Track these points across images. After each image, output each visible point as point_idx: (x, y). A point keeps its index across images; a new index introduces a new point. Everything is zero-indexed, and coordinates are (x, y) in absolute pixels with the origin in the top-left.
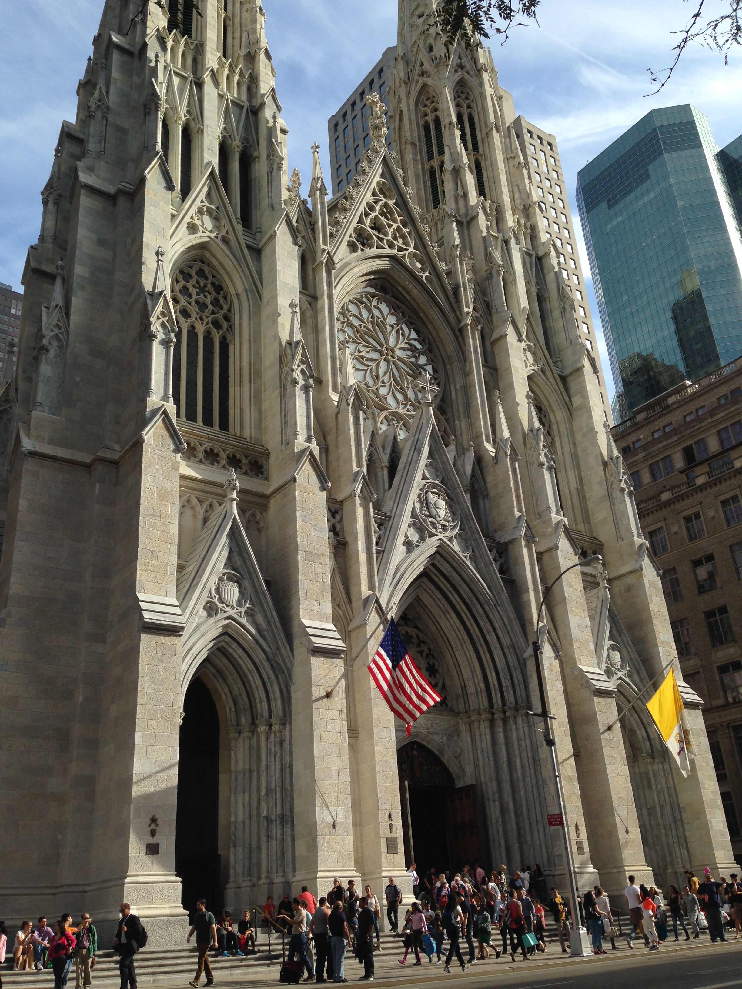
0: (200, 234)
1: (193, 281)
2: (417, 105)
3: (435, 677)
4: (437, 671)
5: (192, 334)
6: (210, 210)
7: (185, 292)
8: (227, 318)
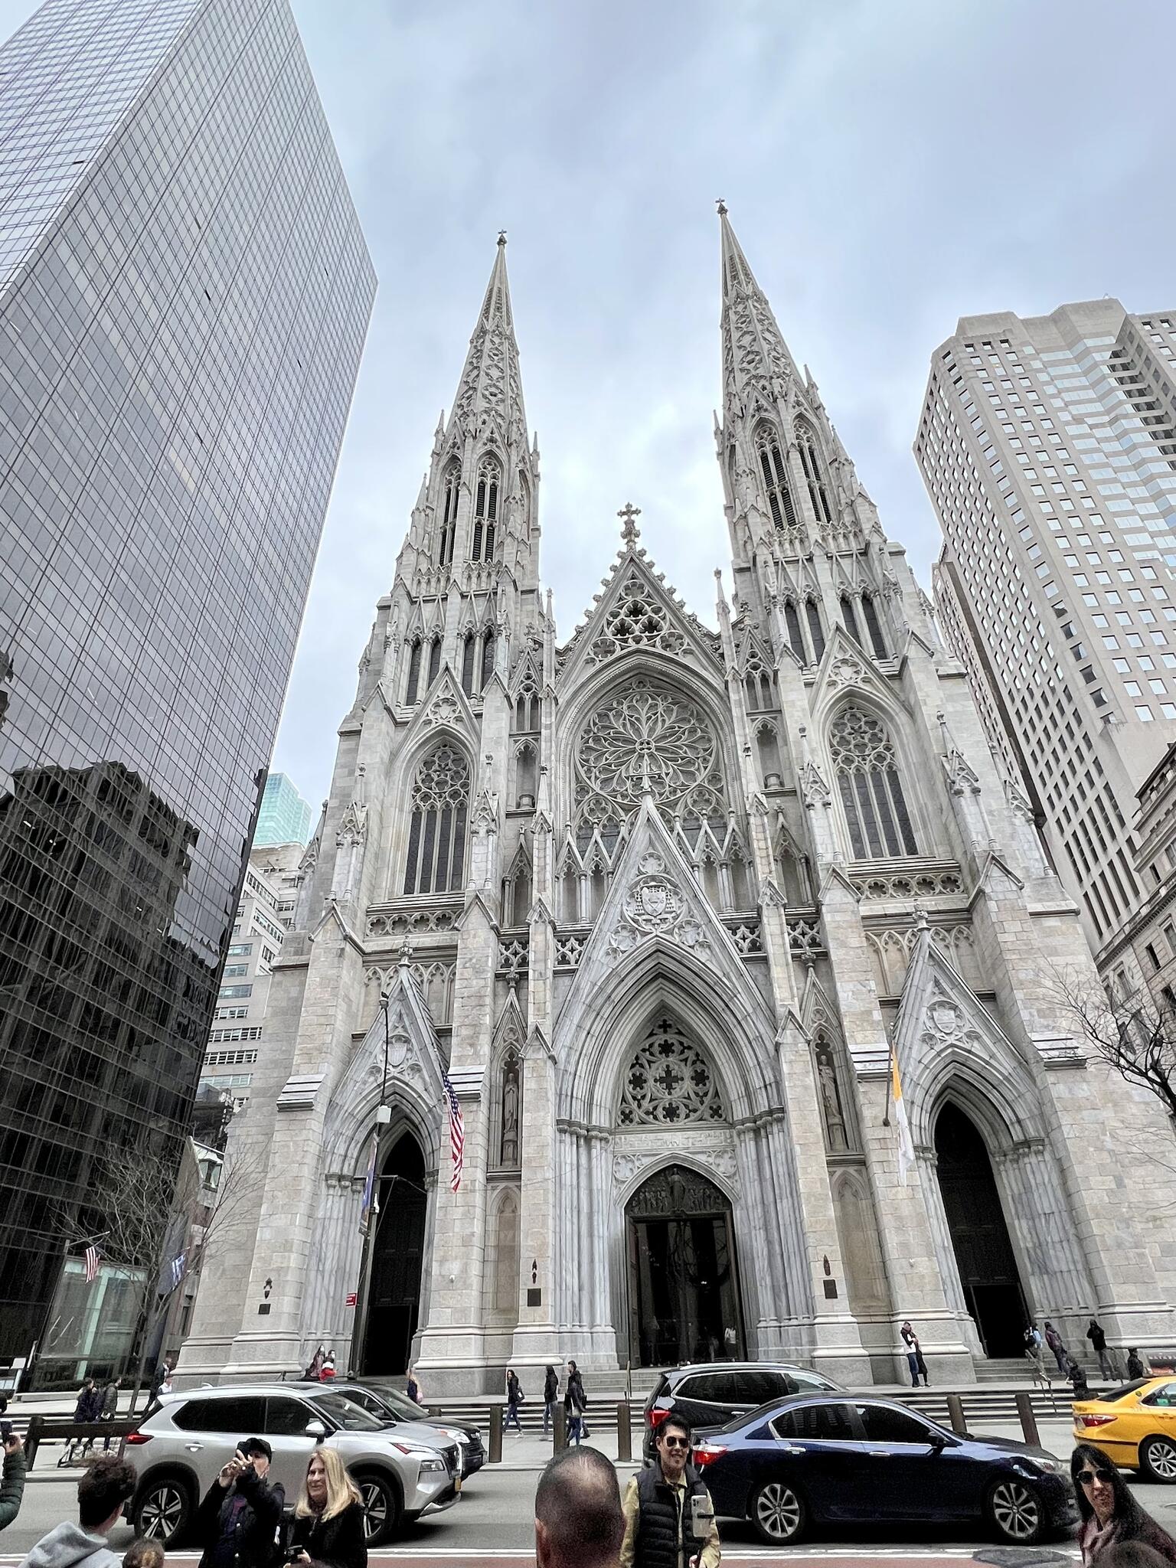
0: (433, 725)
1: (436, 767)
3: (705, 1085)
4: (708, 1077)
5: (432, 813)
6: (445, 700)
7: (428, 779)
8: (465, 785)
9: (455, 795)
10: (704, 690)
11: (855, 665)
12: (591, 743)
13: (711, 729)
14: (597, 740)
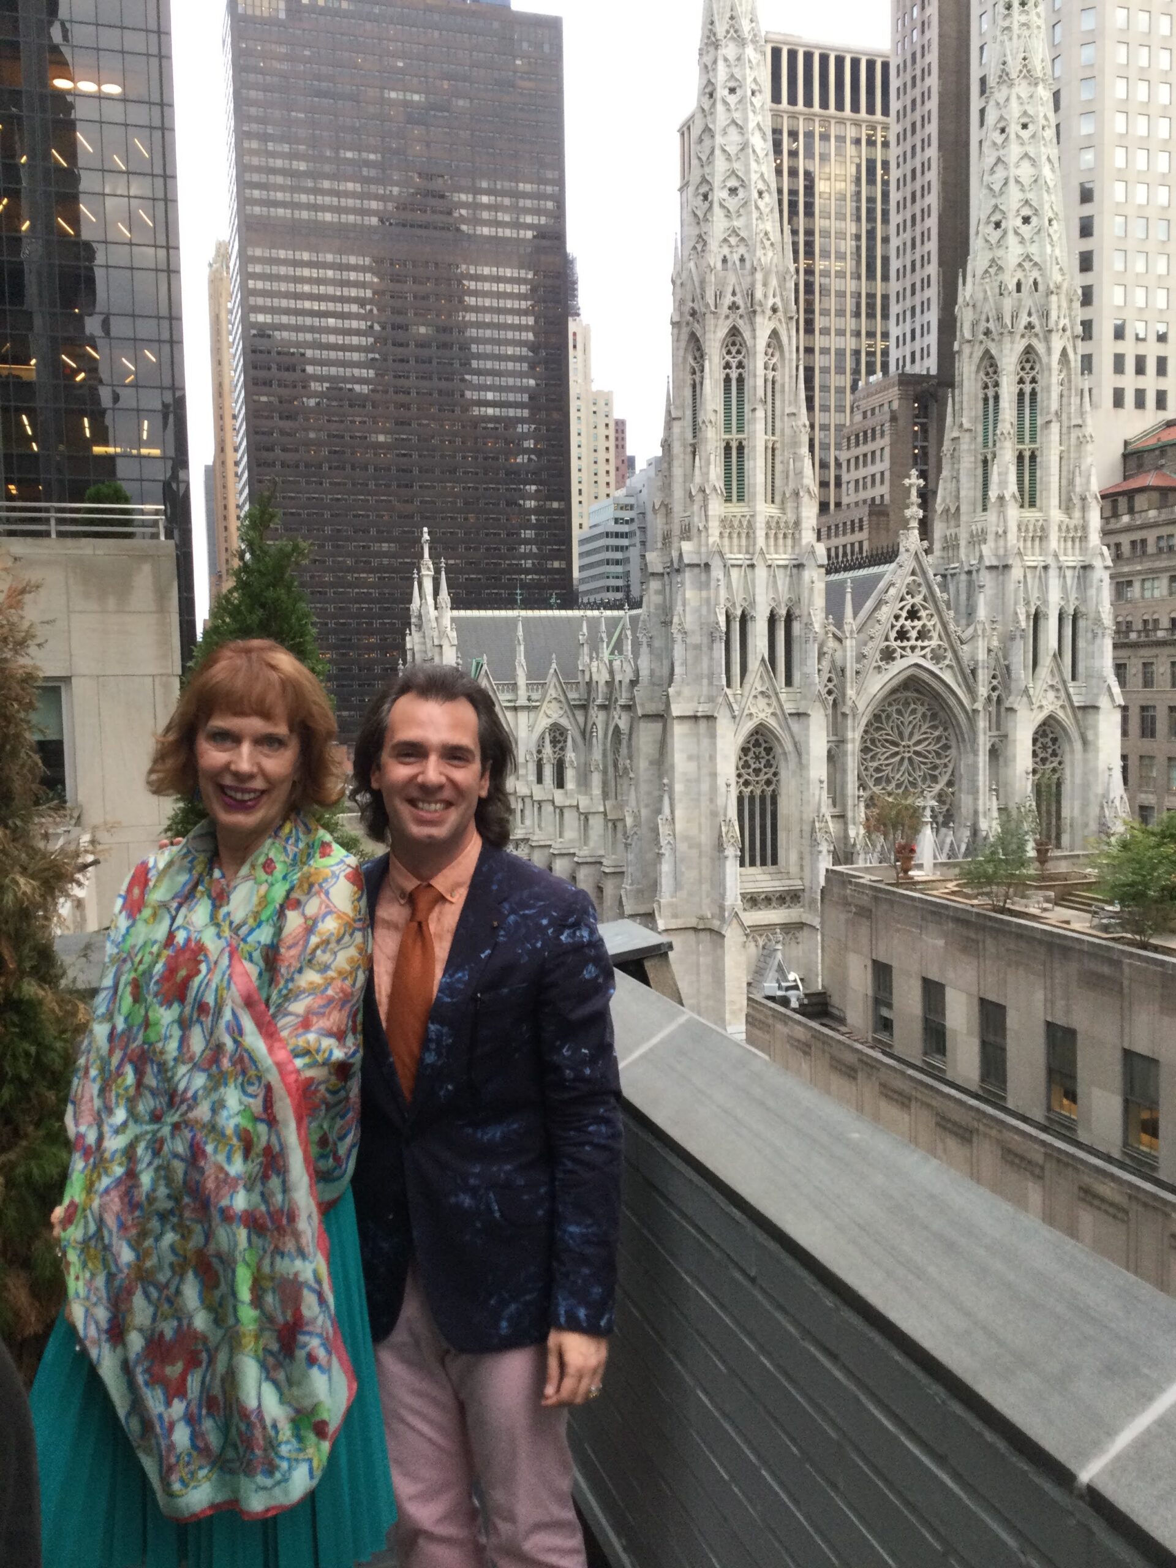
0: (755, 720)
1: (751, 754)
2: (978, 371)
5: (752, 798)
6: (762, 693)
7: (746, 765)
8: (775, 774)
9: (768, 783)
10: (957, 710)
11: (1058, 690)
12: (868, 744)
13: (952, 738)
14: (873, 741)
